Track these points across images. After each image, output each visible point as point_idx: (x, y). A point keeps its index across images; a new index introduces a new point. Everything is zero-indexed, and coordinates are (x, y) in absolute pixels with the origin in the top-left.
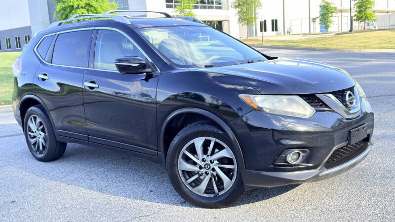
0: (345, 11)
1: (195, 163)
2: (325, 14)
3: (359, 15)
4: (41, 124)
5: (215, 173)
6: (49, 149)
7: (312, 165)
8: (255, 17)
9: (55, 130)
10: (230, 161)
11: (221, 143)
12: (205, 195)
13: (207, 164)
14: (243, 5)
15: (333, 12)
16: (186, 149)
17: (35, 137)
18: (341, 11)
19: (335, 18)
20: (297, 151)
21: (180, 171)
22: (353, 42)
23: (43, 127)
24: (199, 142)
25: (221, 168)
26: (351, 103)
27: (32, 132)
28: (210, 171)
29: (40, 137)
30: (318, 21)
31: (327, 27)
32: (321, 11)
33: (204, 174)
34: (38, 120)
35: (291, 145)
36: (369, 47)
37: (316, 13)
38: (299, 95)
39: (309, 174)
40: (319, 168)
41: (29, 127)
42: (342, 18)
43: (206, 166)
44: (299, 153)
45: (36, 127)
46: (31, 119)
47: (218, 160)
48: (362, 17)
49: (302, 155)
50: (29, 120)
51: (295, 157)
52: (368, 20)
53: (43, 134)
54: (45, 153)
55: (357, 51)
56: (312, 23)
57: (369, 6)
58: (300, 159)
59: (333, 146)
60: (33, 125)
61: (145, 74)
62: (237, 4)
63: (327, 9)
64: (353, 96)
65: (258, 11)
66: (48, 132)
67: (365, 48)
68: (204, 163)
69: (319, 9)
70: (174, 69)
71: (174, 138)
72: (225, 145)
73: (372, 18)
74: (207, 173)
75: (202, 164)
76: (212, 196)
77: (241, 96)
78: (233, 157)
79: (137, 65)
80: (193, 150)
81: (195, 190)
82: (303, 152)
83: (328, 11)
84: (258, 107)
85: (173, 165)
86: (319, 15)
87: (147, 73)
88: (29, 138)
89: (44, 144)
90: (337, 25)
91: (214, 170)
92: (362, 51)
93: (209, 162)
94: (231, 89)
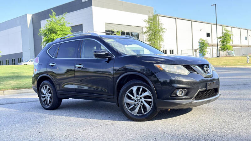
0: (215, 46)
1: (133, 100)
2: (202, 47)
3: (222, 47)
4: (49, 89)
5: (142, 104)
6: (53, 102)
7: (189, 97)
8: (160, 46)
9: (57, 92)
10: (150, 97)
11: (146, 88)
12: (137, 115)
13: (139, 99)
14: (153, 40)
15: (207, 46)
16: (129, 92)
17: (45, 97)
18: (212, 46)
19: (208, 49)
20: (181, 90)
21: (125, 103)
22: (219, 62)
23: (51, 91)
24: (134, 89)
25: (145, 101)
26: (207, 71)
27: (44, 94)
28: (140, 103)
29: (48, 96)
30: (198, 51)
31: (204, 55)
32: (199, 46)
33: (137, 105)
34: (48, 87)
35: (178, 87)
36: (228, 64)
37: (197, 46)
38: (182, 65)
39: (187, 101)
40: (192, 99)
41: (42, 92)
42: (213, 50)
43: (138, 100)
44: (182, 91)
45: (46, 92)
46: (44, 87)
47: (144, 97)
48: (224, 48)
49: (184, 92)
50: (42, 88)
51: (181, 93)
52: (229, 50)
53: (50, 95)
54: (50, 105)
55: (221, 67)
56: (194, 53)
57: (228, 42)
58: (183, 93)
59: (198, 89)
60: (44, 91)
61: (107, 59)
62: (149, 39)
63: (203, 44)
64: (208, 68)
65: (161, 43)
66: (53, 93)
67: (226, 65)
68: (137, 99)
69: (198, 44)
70: (122, 55)
71: (122, 87)
72: (147, 90)
73: (230, 49)
74: (138, 104)
75: (136, 99)
76: (141, 115)
77: (155, 65)
78: (151, 95)
79: (104, 54)
80: (131, 92)
81: (132, 113)
82: (184, 90)
83: (204, 45)
84: (163, 69)
85: (122, 100)
86: (199, 47)
87: (108, 58)
88: (41, 98)
89: (50, 100)
90: (210, 54)
91: (142, 102)
92: (224, 67)
93: (139, 98)
94: (150, 62)
